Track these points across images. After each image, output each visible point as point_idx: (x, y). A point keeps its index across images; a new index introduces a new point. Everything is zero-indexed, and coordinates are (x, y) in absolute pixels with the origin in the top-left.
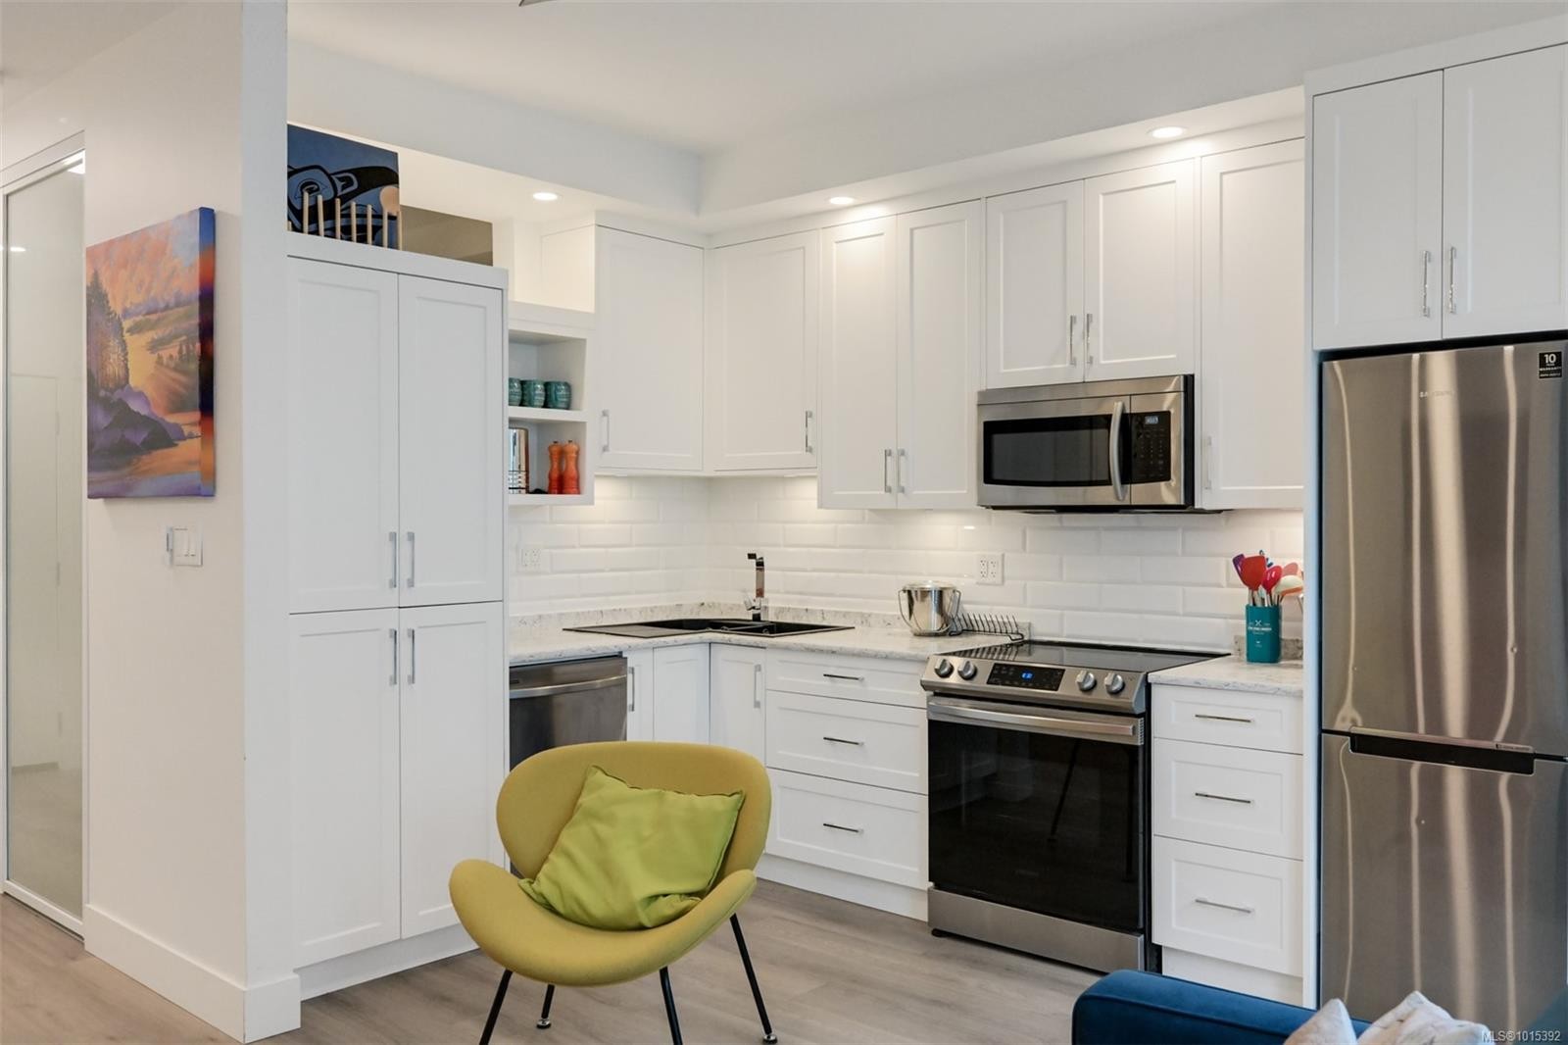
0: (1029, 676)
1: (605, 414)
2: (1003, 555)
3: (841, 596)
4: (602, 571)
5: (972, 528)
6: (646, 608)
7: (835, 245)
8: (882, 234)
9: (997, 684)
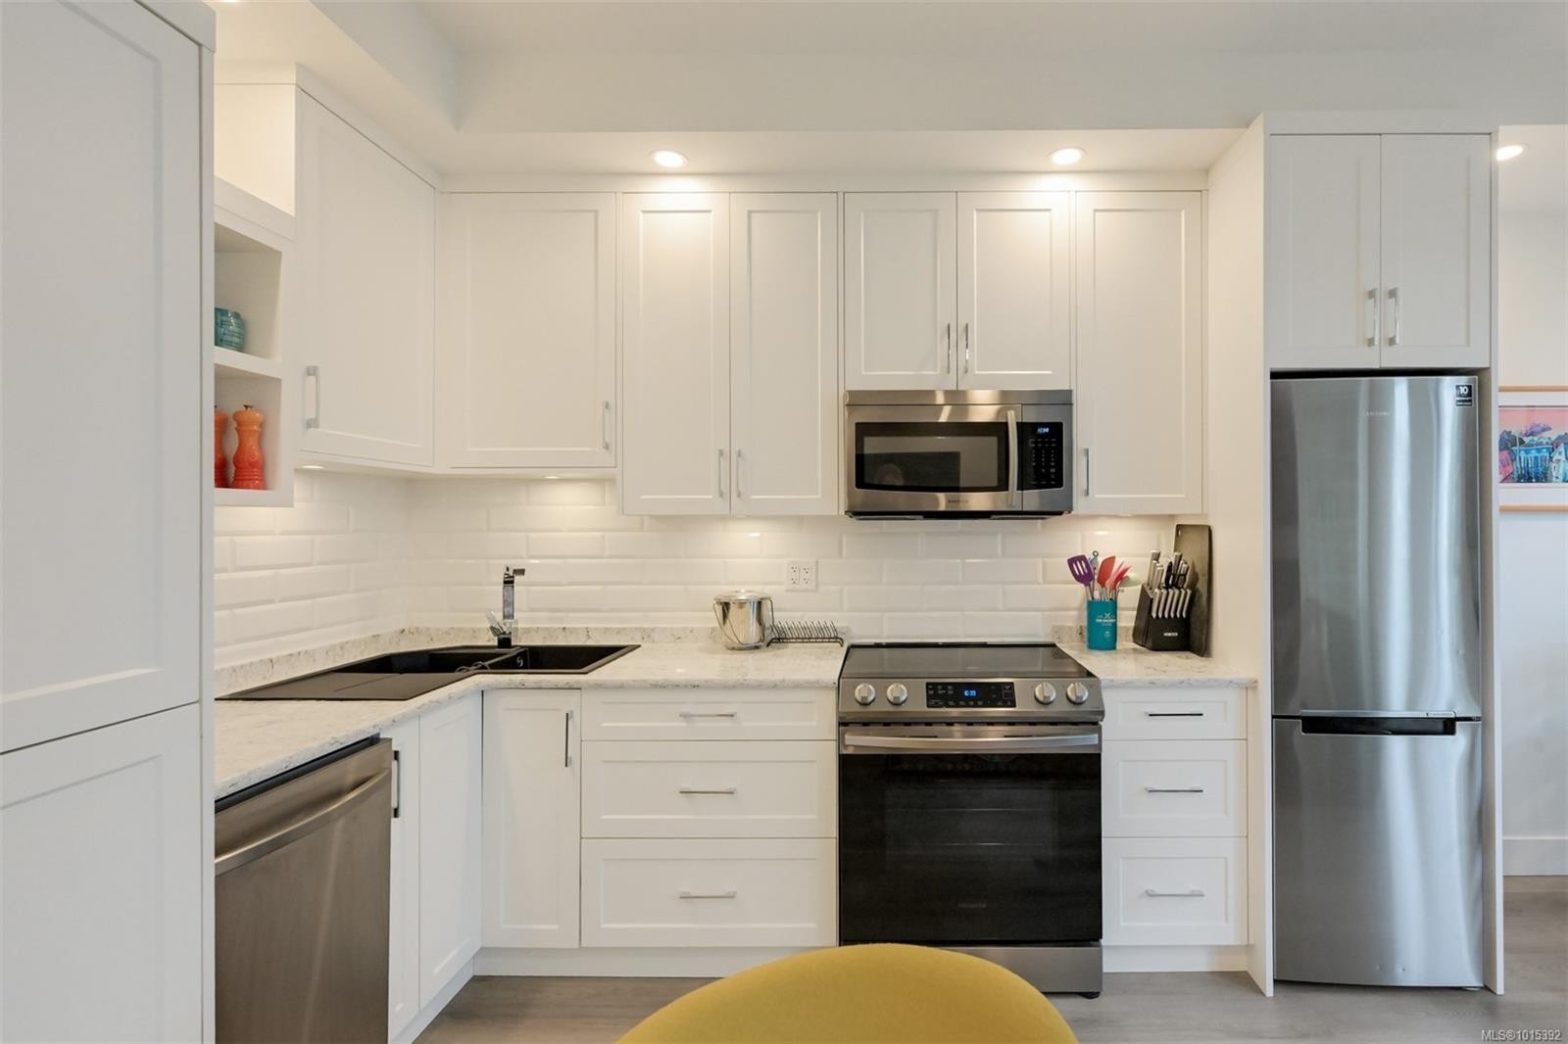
0: (973, 693)
1: (312, 371)
2: (817, 562)
3: (611, 610)
4: (271, 602)
5: (757, 534)
6: (335, 645)
7: (641, 214)
8: (709, 211)
9: (941, 707)
